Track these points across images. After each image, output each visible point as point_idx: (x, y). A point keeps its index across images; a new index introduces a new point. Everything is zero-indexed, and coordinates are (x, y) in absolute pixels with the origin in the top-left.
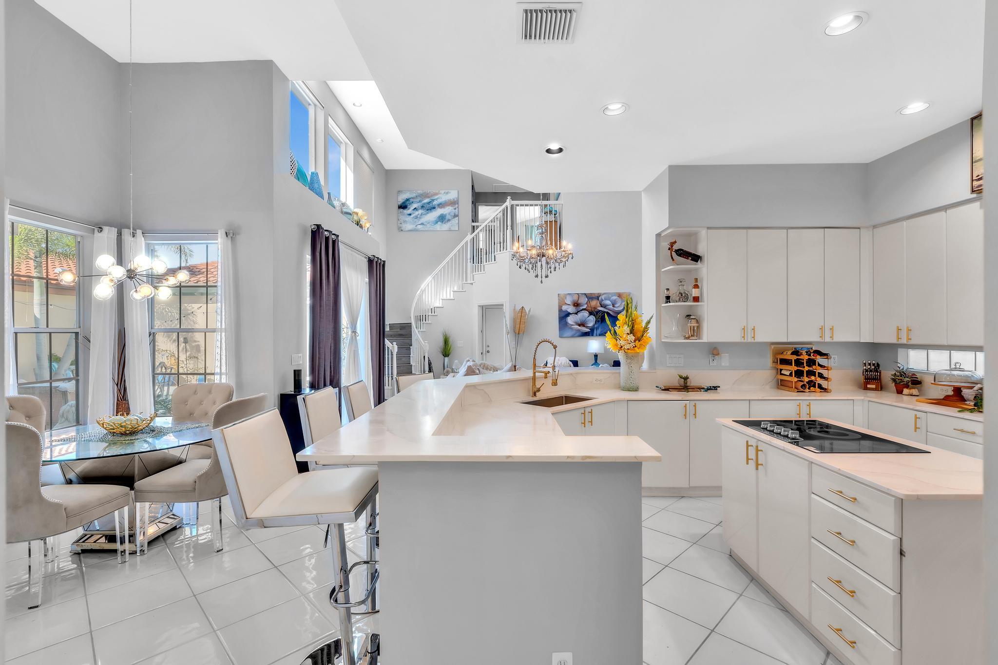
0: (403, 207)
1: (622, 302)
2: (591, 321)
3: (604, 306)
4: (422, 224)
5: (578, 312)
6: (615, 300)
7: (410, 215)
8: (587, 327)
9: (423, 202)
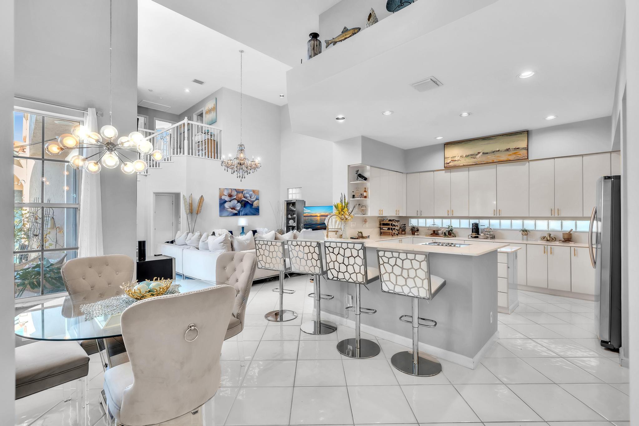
1: (255, 196)
2: (239, 206)
3: (246, 198)
5: (231, 200)
6: (251, 194)
8: (236, 210)
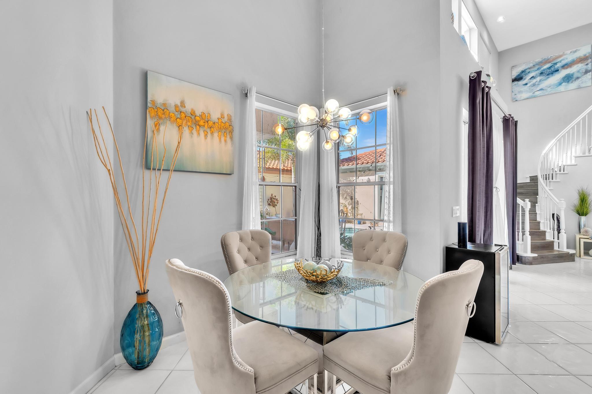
0: (518, 79)
4: (541, 89)
7: (526, 84)
9: (542, 69)
